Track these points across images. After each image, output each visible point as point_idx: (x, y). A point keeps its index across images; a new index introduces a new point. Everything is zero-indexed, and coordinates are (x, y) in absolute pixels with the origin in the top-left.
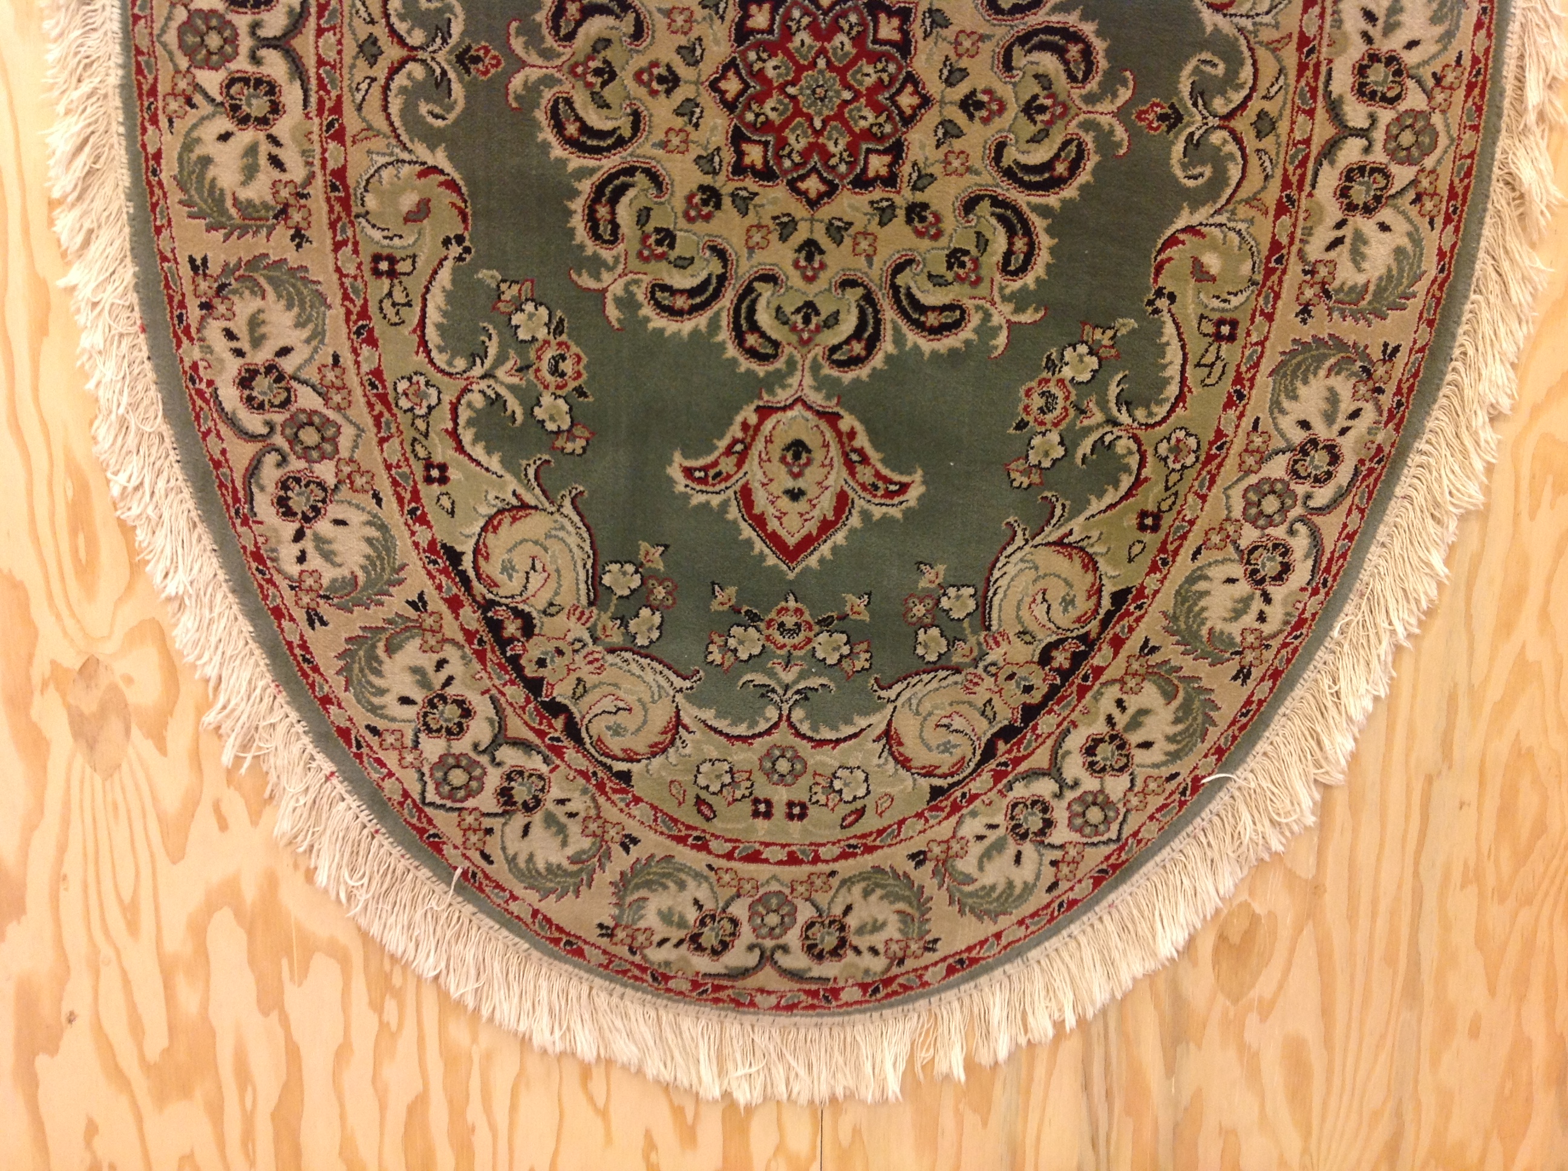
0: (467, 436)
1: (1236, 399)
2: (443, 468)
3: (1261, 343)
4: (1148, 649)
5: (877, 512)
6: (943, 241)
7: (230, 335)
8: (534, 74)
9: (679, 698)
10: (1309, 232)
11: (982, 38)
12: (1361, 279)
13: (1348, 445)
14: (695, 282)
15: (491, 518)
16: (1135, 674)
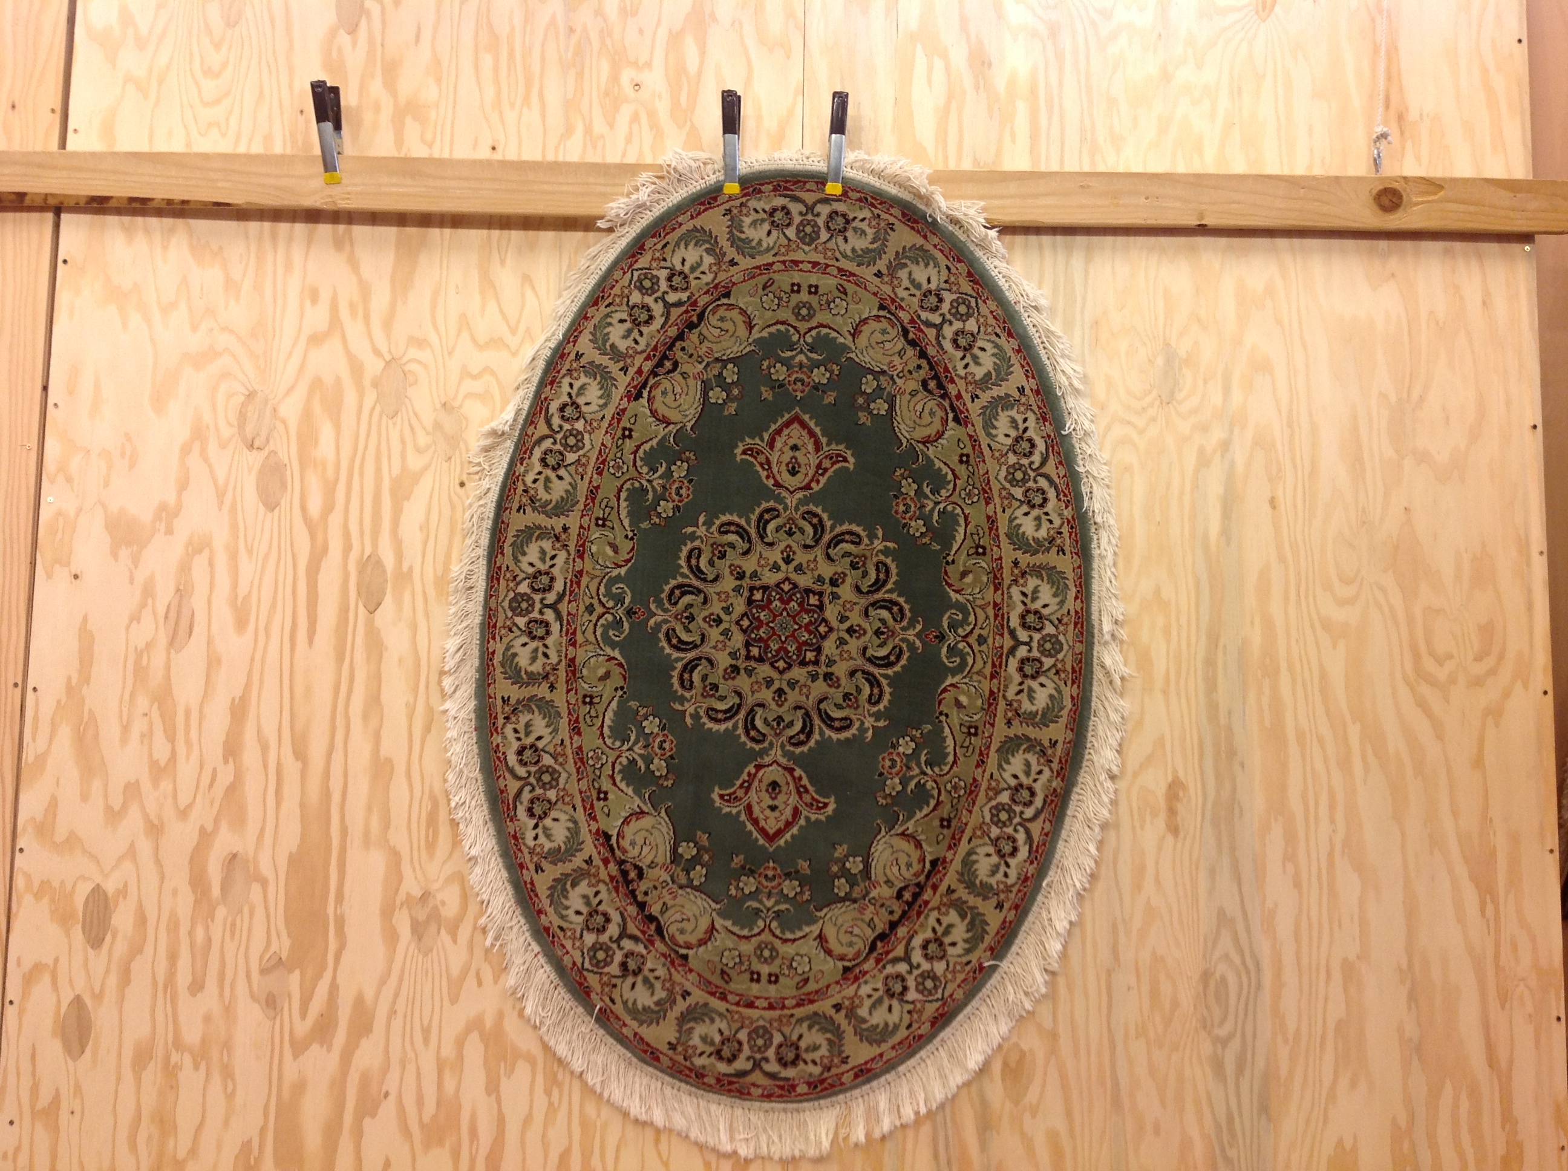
0: (618, 778)
1: (981, 763)
2: (606, 793)
3: (990, 737)
4: (950, 891)
5: (813, 817)
6: (841, 689)
7: (516, 731)
8: (659, 619)
9: (714, 914)
10: (1006, 687)
11: (855, 604)
12: (1034, 709)
13: (1038, 787)
14: (727, 707)
15: (627, 818)
16: (945, 905)
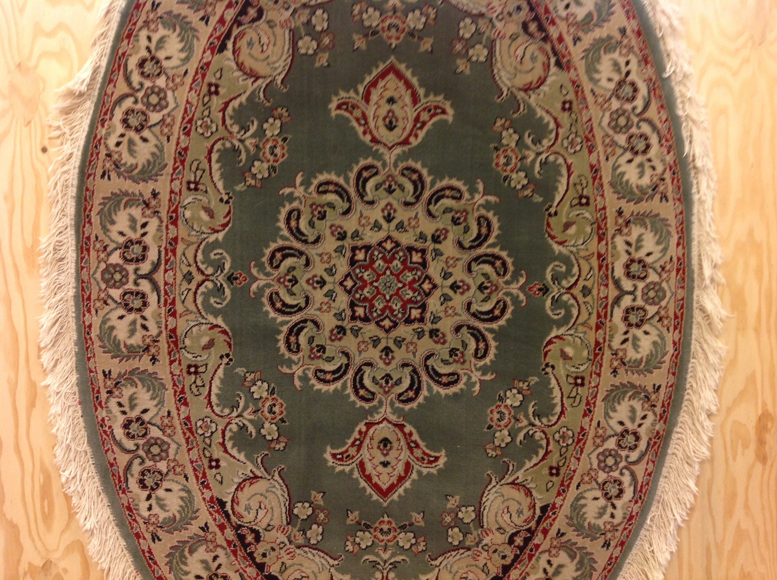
0: (229, 445)
1: (588, 412)
2: (217, 461)
3: (597, 387)
4: (560, 534)
5: (425, 471)
6: (447, 345)
7: (120, 405)
8: (262, 283)
9: (332, 570)
10: (612, 337)
11: (457, 259)
12: (639, 356)
13: (643, 432)
14: (335, 368)
15: (240, 484)
16: (555, 547)
